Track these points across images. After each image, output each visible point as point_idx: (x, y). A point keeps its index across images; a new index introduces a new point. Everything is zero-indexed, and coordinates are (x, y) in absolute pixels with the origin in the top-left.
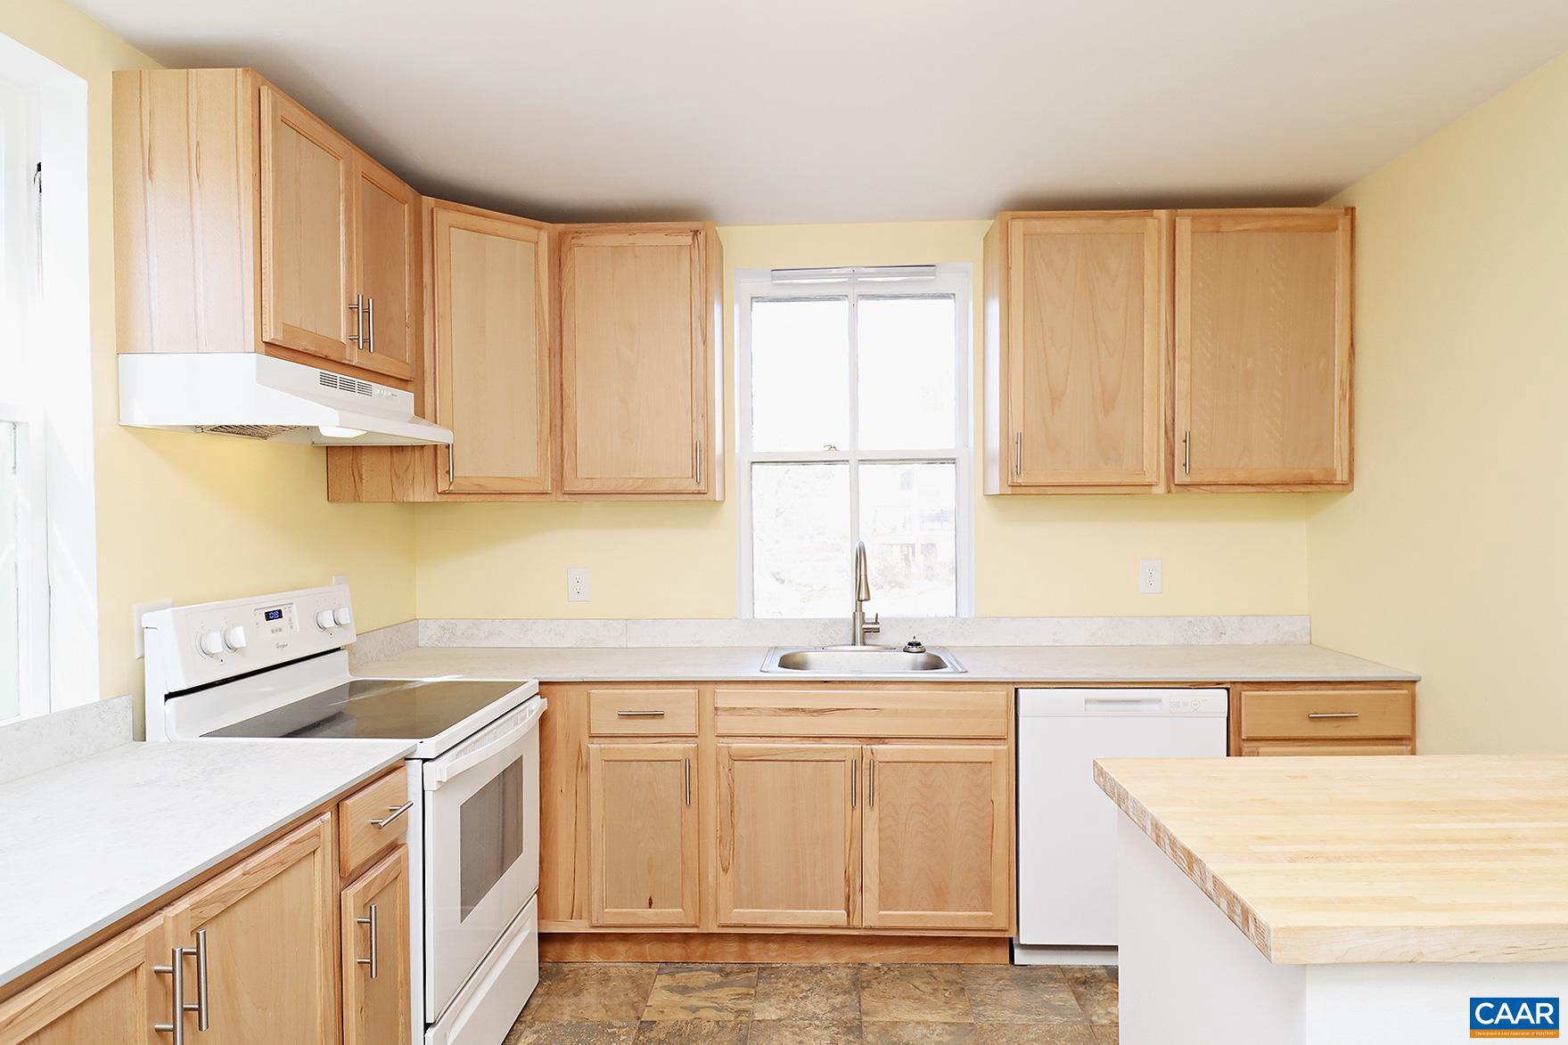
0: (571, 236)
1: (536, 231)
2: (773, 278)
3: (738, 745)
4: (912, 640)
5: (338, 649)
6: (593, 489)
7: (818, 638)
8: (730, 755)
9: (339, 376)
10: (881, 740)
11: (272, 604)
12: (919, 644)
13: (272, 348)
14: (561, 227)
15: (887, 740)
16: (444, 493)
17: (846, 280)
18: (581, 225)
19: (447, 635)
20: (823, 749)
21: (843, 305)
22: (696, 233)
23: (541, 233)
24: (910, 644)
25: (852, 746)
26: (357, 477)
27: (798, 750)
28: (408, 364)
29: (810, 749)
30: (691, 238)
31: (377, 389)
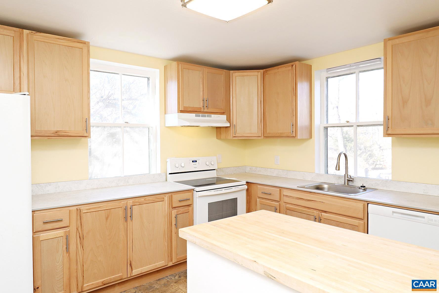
0: (265, 72)
1: (257, 73)
2: (327, 71)
3: (288, 206)
4: (362, 185)
5: (215, 170)
6: (269, 136)
7: (337, 181)
8: (286, 208)
9: (201, 114)
10: (325, 212)
11: (194, 160)
12: (365, 187)
13: (182, 111)
14: (264, 70)
15: (327, 212)
16: (234, 137)
17: (355, 67)
18: (268, 69)
19: (251, 170)
20: (308, 211)
21: (354, 76)
22: (292, 66)
23: (259, 73)
24: (361, 186)
25: (316, 212)
26: (220, 133)
27: (302, 210)
28: (223, 109)
29: (305, 210)
30: (291, 67)
31: (213, 115)
